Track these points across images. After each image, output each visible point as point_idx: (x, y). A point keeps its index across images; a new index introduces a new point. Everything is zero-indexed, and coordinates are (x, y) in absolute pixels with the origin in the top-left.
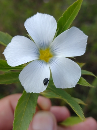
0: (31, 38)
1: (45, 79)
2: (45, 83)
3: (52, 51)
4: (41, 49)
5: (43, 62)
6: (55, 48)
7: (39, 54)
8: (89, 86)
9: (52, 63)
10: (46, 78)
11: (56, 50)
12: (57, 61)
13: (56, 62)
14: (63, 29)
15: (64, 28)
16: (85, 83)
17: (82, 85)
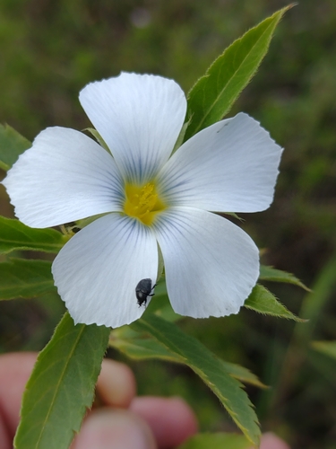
0: (101, 139)
1: (141, 282)
2: (141, 295)
3: (166, 191)
4: (129, 180)
5: (135, 223)
6: (178, 181)
7: (124, 197)
8: (286, 316)
9: (164, 228)
10: (144, 280)
11: (180, 187)
12: (180, 223)
13: (177, 226)
14: (205, 120)
15: (209, 116)
16: (273, 307)
17: (264, 312)
